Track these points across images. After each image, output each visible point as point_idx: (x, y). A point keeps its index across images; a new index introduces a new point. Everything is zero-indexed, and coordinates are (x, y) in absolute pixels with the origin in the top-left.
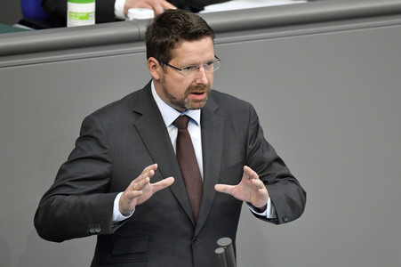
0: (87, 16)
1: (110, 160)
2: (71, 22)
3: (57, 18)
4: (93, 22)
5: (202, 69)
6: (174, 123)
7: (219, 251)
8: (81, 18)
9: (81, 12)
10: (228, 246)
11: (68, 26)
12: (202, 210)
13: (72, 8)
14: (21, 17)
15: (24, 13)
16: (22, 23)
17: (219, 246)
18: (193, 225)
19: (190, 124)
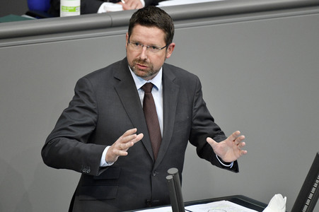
0: (74, 9)
1: (96, 111)
2: (63, 13)
4: (79, 13)
5: (145, 48)
6: (141, 88)
7: (169, 177)
8: (71, 11)
9: (70, 6)
10: (175, 174)
11: (61, 16)
13: (64, 3)
14: (27, 10)
15: (30, 7)
16: (28, 14)
17: (169, 174)
18: (153, 162)
19: (154, 89)
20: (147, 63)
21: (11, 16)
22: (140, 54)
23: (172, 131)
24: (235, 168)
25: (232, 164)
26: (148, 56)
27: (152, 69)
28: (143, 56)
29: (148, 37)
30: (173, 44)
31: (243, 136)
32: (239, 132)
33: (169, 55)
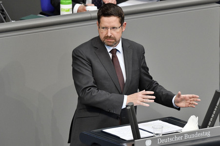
0: (68, 10)
2: (62, 13)
4: (71, 13)
5: (109, 30)
6: (110, 52)
7: (128, 108)
8: (66, 11)
10: (132, 106)
12: (125, 88)
13: (63, 7)
15: (42, 9)
16: (41, 14)
19: (117, 52)
21: (32, 15)
22: (107, 33)
23: (131, 76)
27: (116, 41)
28: (109, 35)
29: (110, 23)
30: (125, 23)
33: (124, 29)
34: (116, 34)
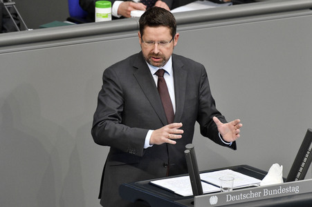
0: (106, 16)
2: (98, 19)
3: (89, 16)
4: (111, 19)
5: (156, 45)
6: (155, 74)
7: (187, 152)
8: (104, 17)
9: (103, 13)
10: (192, 149)
13: (99, 11)
14: (69, 16)
15: (71, 14)
16: (69, 20)
17: (187, 149)
19: (165, 74)
20: (160, 55)
21: (56, 22)
22: (153, 49)
23: (183, 107)
24: (234, 146)
25: (231, 143)
26: (160, 50)
28: (156, 51)
29: (157, 35)
30: (177, 34)
31: (241, 125)
32: (239, 120)
33: (176, 44)
34: (165, 50)
